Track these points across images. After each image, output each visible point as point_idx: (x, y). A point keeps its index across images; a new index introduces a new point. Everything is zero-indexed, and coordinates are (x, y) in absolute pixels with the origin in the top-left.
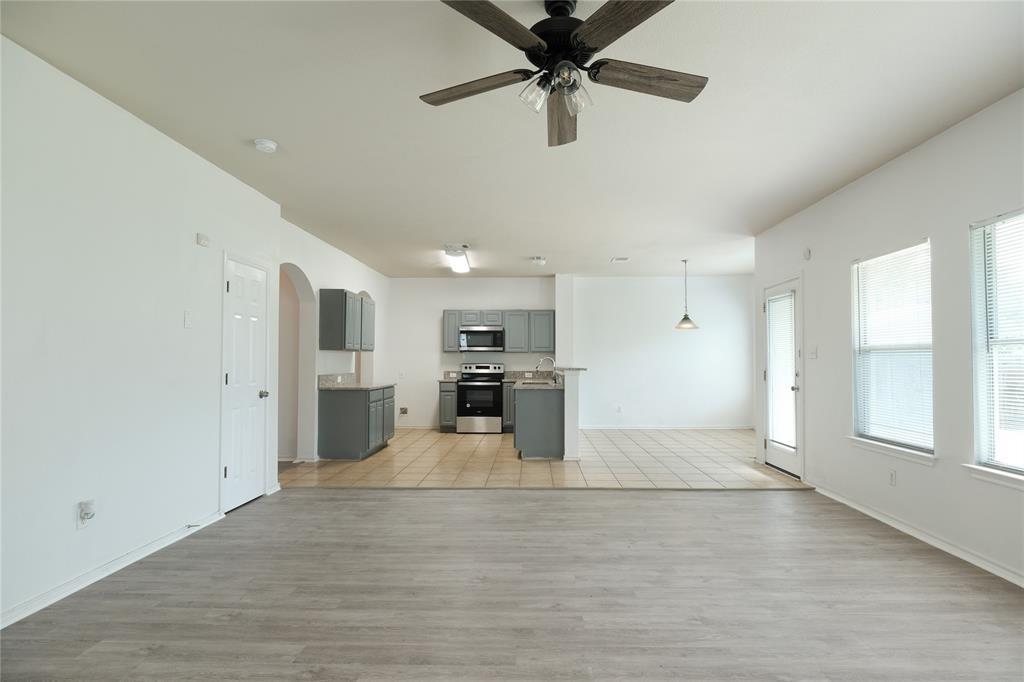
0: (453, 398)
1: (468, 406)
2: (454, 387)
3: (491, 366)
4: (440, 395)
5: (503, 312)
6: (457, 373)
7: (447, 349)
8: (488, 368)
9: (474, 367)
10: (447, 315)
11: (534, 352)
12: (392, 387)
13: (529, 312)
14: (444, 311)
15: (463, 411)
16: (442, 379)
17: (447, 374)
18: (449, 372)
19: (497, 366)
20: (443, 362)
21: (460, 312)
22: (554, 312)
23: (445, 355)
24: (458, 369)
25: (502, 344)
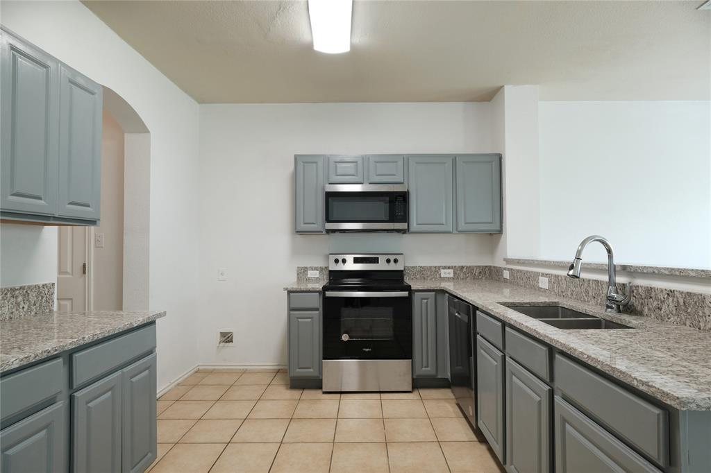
0: (314, 322)
1: (345, 337)
2: (316, 301)
3: (382, 259)
4: (289, 316)
5: (406, 159)
6: (321, 270)
7: (303, 227)
8: (375, 261)
9: (350, 258)
10: (301, 161)
11: (461, 232)
12: (152, 323)
13: (454, 159)
14: (296, 158)
15: (333, 349)
16: (292, 283)
17: (302, 272)
18: (305, 270)
19: (392, 258)
20: (295, 252)
21: (326, 159)
22: (500, 158)
23: (299, 237)
24: (322, 264)
25: (405, 218)
